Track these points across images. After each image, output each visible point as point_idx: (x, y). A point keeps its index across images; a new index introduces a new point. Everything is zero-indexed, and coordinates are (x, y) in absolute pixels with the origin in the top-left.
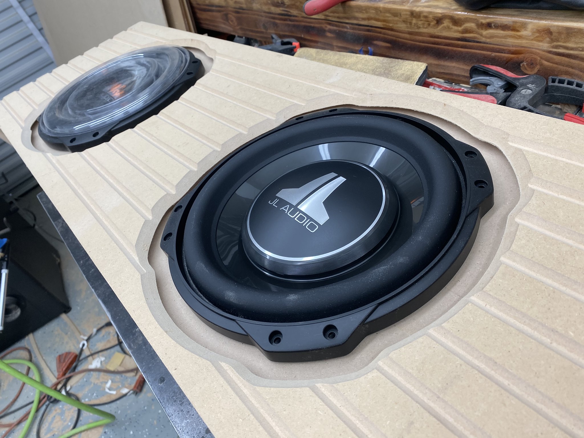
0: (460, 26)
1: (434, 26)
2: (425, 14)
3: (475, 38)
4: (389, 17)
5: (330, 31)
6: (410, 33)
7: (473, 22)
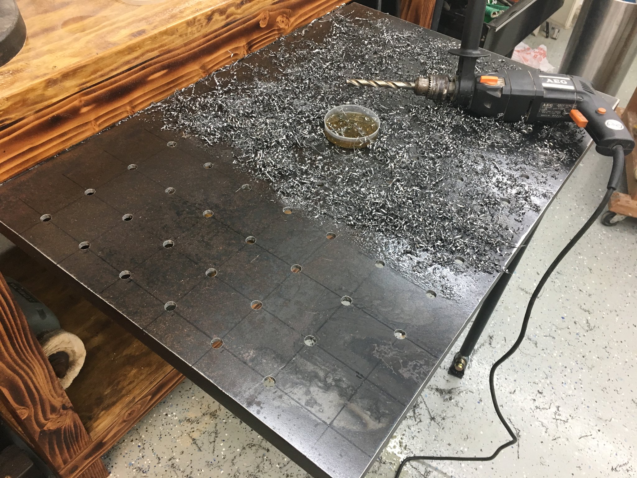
0: (225, 14)
1: (206, 25)
2: (199, 18)
3: (234, 18)
4: (166, 39)
5: (87, 104)
6: (186, 45)
7: (233, 6)
